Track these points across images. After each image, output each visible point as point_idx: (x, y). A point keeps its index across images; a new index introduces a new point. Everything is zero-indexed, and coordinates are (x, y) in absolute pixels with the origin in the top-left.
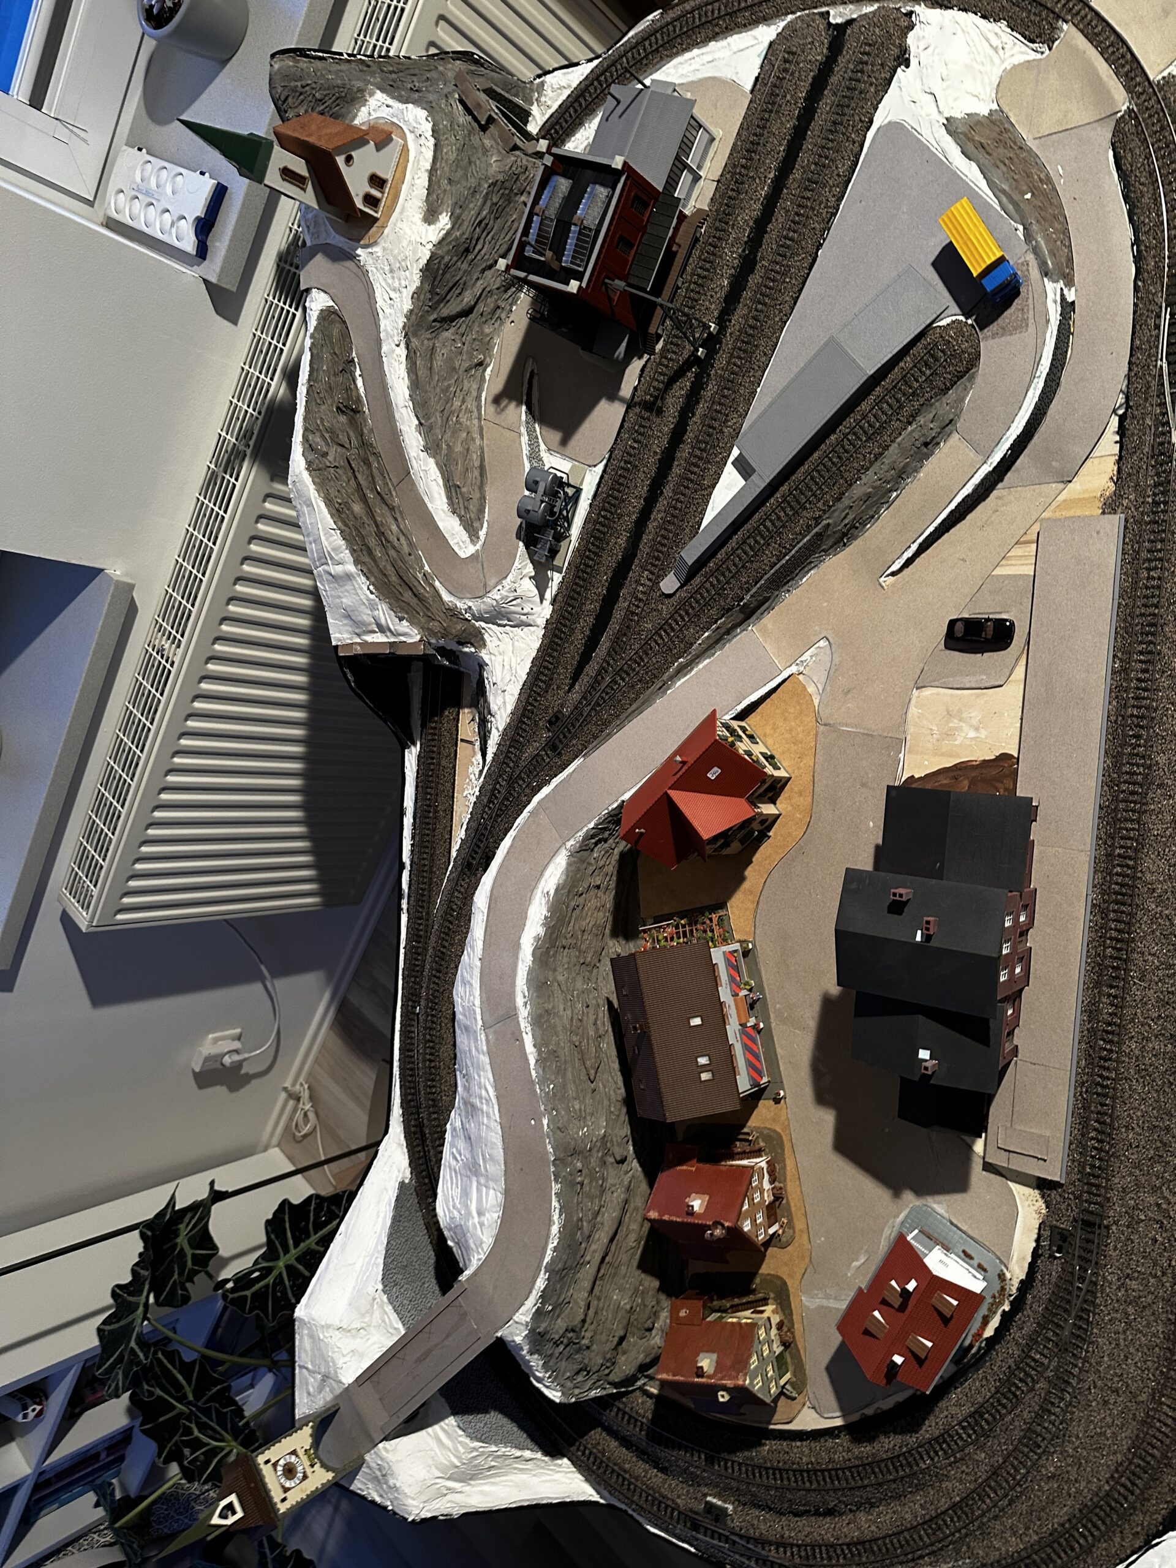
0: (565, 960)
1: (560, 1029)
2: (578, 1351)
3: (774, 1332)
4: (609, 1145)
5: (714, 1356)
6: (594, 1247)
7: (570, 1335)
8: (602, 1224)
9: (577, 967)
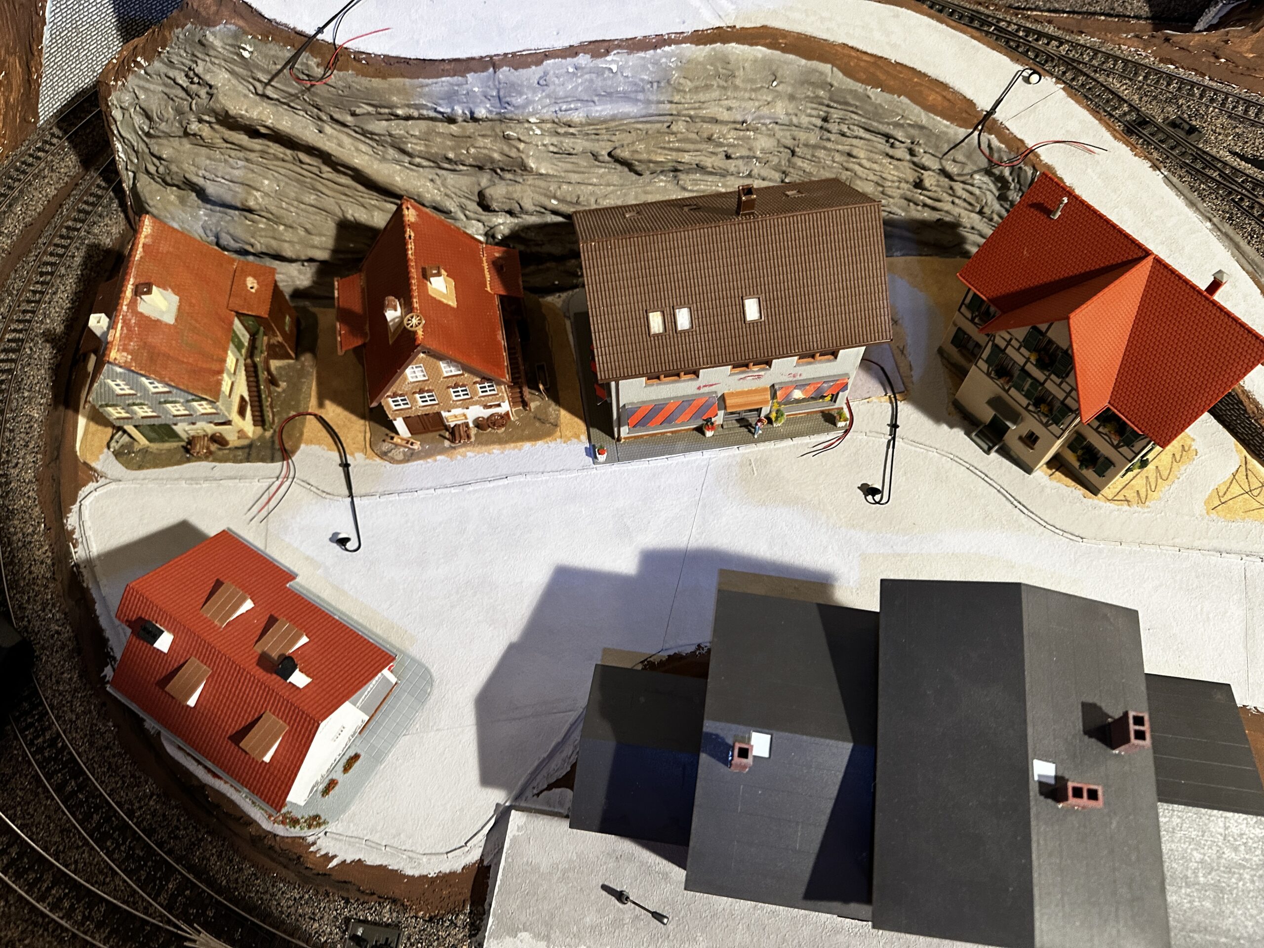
0: (805, 120)
1: (702, 97)
2: (179, 112)
3: (211, 429)
4: (508, 176)
5: (169, 318)
6: (347, 141)
7: (203, 92)
8: (384, 159)
9: (789, 142)
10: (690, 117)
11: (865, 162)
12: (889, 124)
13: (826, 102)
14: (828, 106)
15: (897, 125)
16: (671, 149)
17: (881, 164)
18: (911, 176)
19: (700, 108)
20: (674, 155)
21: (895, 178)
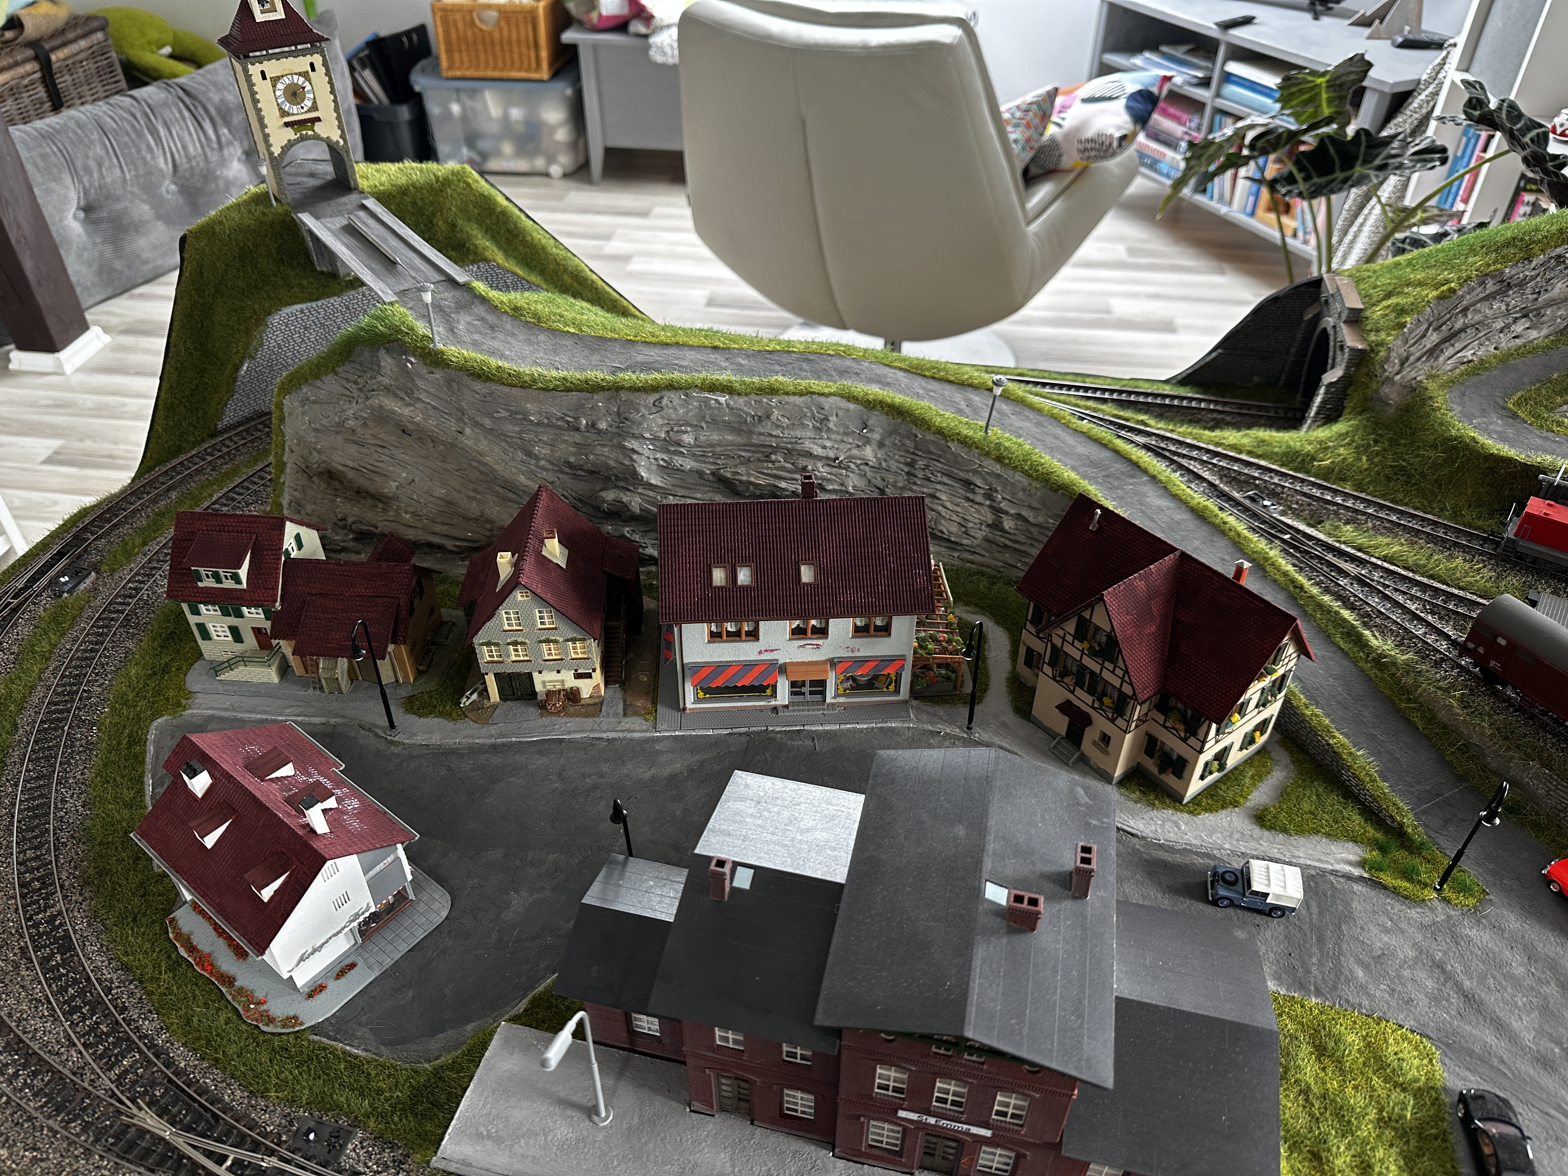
1: (798, 434)
6: (484, 442)
10: (788, 449)
11: (948, 505)
12: (968, 471)
13: (912, 450)
14: (914, 454)
15: (975, 472)
16: (768, 475)
17: (963, 507)
18: (989, 517)
19: (796, 443)
20: (771, 481)
21: (977, 521)
